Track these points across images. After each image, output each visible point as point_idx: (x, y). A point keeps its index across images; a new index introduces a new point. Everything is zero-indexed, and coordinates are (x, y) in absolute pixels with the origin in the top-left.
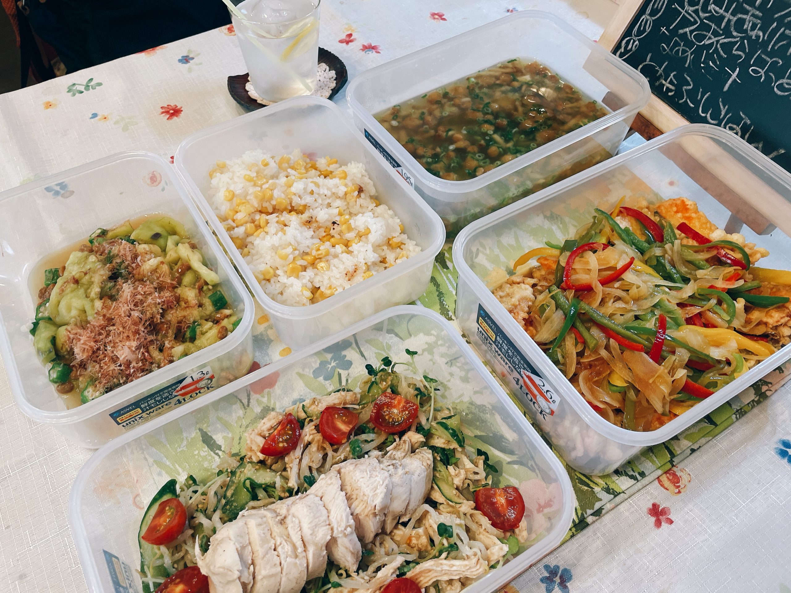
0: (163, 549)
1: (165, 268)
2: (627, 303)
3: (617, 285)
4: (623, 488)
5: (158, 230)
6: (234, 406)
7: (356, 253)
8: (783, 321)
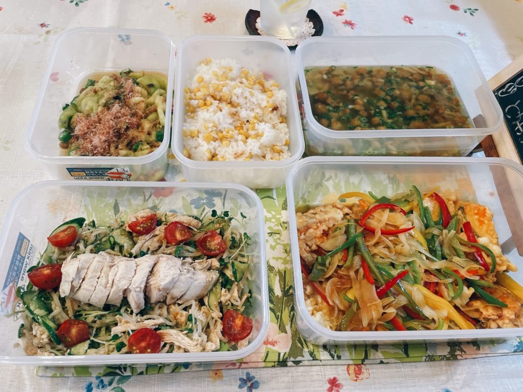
0: (56, 250)
1: (143, 105)
2: (390, 252)
3: (392, 238)
4: (322, 358)
5: (155, 82)
6: (140, 197)
7: (248, 144)
8: (492, 317)
